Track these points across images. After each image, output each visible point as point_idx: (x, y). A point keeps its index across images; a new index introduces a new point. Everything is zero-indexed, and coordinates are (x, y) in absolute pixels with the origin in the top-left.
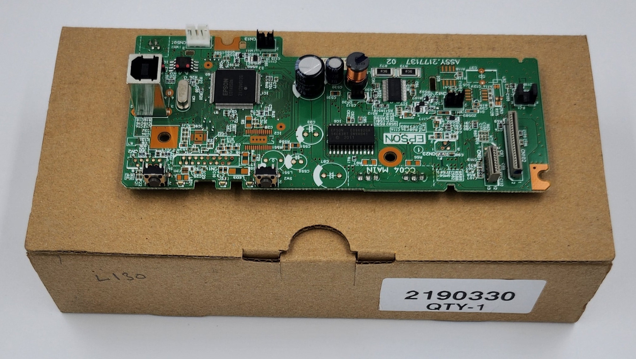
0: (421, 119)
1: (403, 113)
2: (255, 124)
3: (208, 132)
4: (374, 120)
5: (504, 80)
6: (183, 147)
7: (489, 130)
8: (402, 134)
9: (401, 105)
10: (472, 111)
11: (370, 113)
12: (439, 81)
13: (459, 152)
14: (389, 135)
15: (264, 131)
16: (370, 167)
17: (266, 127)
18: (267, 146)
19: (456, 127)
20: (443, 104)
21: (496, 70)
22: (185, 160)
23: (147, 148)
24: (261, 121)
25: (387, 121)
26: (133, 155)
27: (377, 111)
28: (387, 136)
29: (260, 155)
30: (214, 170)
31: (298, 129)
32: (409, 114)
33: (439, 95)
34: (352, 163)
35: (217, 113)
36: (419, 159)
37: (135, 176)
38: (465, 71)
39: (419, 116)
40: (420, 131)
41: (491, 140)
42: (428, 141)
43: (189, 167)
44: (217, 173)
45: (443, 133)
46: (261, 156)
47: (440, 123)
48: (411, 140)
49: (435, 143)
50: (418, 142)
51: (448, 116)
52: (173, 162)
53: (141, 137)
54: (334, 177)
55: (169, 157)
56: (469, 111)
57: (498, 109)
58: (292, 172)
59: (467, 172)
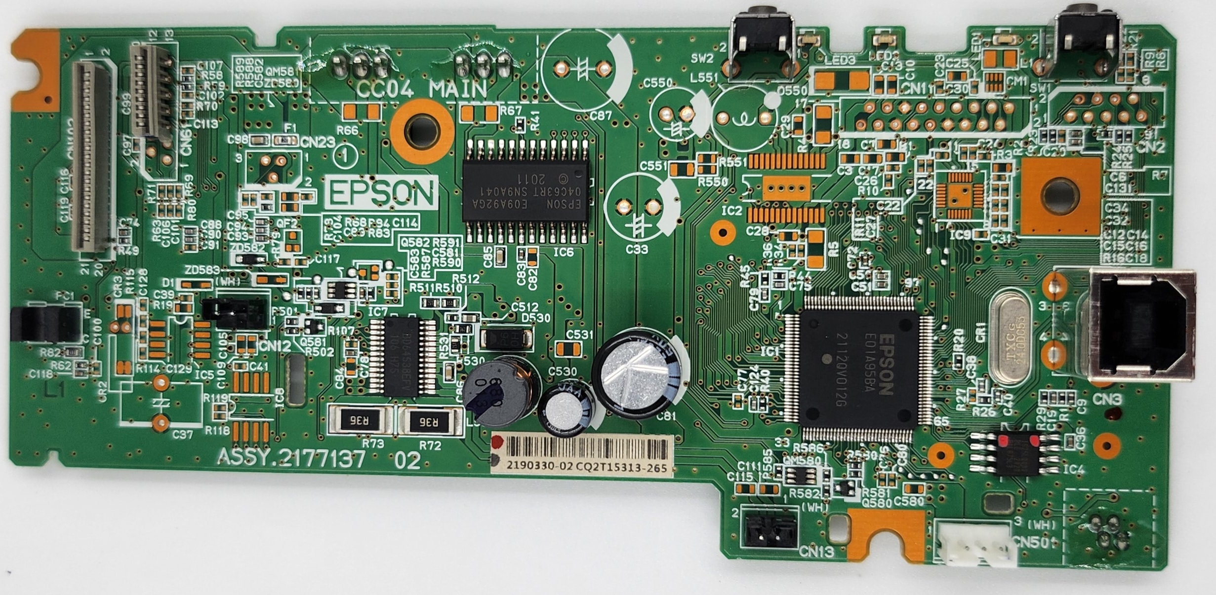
0: (333, 259)
1: (382, 280)
2: (798, 243)
3: (934, 217)
4: (462, 255)
5: (102, 390)
6: (1002, 161)
7: (154, 222)
8: (386, 207)
9: (385, 307)
10: (195, 285)
11: (473, 279)
12: (279, 391)
13: (239, 148)
14: (423, 205)
15: (772, 221)
16: (479, 97)
17: (766, 231)
18: (762, 167)
19: (241, 231)
20: (272, 310)
21: (123, 424)
22: (996, 116)
23: (1110, 161)
24: (780, 252)
25: (426, 254)
26: (1149, 135)
27: (453, 286)
28: (430, 200)
29: (783, 136)
30: (913, 85)
31: (675, 224)
32: (366, 279)
33: (280, 342)
34: (526, 110)
35: (909, 283)
36: (343, 124)
37: (1139, 62)
38: (204, 425)
39: (339, 269)
40: (339, 219)
41: (151, 189)
42: (318, 185)
43: (983, 94)
44: (903, 72)
45: (276, 211)
46: (778, 134)
47: (282, 244)
48: (360, 187)
49: (299, 180)
50: (345, 182)
51: (260, 270)
52: (1031, 110)
53: (1131, 199)
54: (577, 65)
55: (1042, 129)
56: (203, 285)
57: (127, 292)
58: (692, 81)
59: (222, 85)
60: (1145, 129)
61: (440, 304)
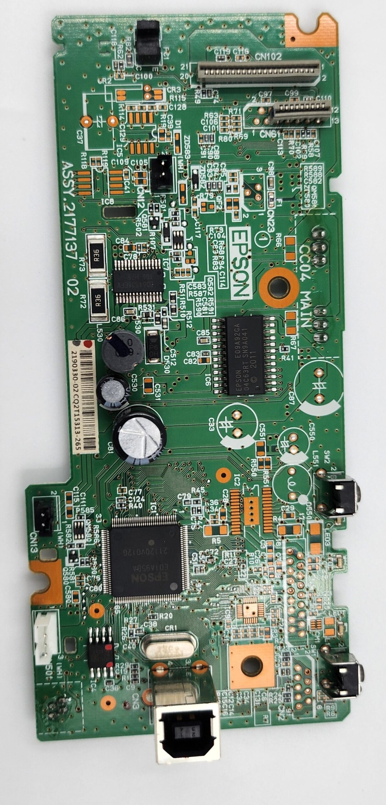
0: (198, 234)
1: (186, 266)
2: (220, 520)
4: (204, 316)
5: (106, 81)
6: (271, 633)
7: (216, 113)
8: (232, 267)
9: (169, 269)
10: (177, 143)
11: (189, 324)
12: (112, 201)
13: (266, 168)
14: (234, 290)
15: (232, 504)
16: (301, 323)
17: (226, 501)
18: (264, 496)
19: (213, 172)
20: (164, 195)
21: (84, 95)
22: (297, 627)
23: (273, 691)
24: (213, 510)
25: (204, 294)
26: (289, 711)
27: (184, 311)
28: (237, 295)
29: (283, 507)
31: (228, 447)
32: (187, 255)
33: (144, 200)
34: (293, 352)
36: (282, 237)
37: (329, 702)
38: (87, 152)
39: (192, 238)
40: (223, 237)
41: (238, 111)
42: (244, 223)
43: (309, 619)
45: (226, 196)
46: (283, 504)
47: (206, 200)
48: (244, 251)
49: (247, 210)
50: (247, 240)
51: (189, 185)
52: (301, 646)
53: (251, 705)
54: (322, 382)
55: (290, 653)
56: (178, 147)
57: (170, 96)
58: (314, 451)
59: (305, 157)
60: (291, 709)
61: (173, 304)
